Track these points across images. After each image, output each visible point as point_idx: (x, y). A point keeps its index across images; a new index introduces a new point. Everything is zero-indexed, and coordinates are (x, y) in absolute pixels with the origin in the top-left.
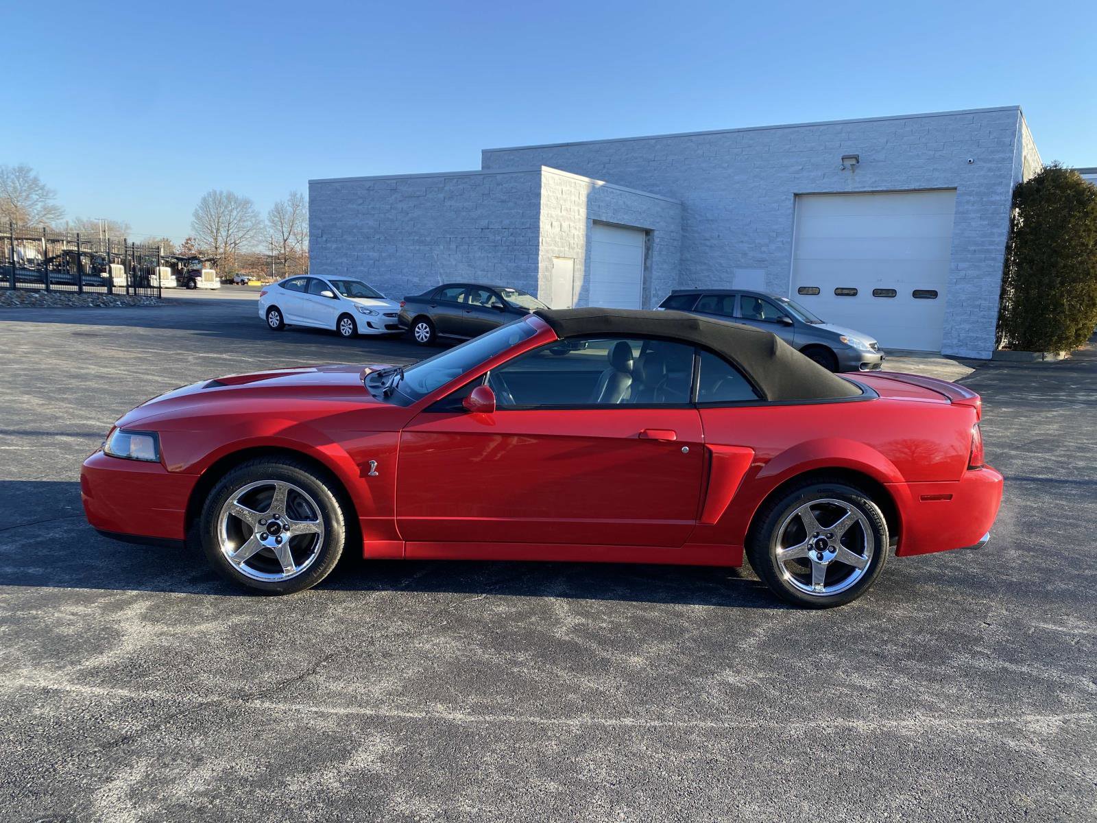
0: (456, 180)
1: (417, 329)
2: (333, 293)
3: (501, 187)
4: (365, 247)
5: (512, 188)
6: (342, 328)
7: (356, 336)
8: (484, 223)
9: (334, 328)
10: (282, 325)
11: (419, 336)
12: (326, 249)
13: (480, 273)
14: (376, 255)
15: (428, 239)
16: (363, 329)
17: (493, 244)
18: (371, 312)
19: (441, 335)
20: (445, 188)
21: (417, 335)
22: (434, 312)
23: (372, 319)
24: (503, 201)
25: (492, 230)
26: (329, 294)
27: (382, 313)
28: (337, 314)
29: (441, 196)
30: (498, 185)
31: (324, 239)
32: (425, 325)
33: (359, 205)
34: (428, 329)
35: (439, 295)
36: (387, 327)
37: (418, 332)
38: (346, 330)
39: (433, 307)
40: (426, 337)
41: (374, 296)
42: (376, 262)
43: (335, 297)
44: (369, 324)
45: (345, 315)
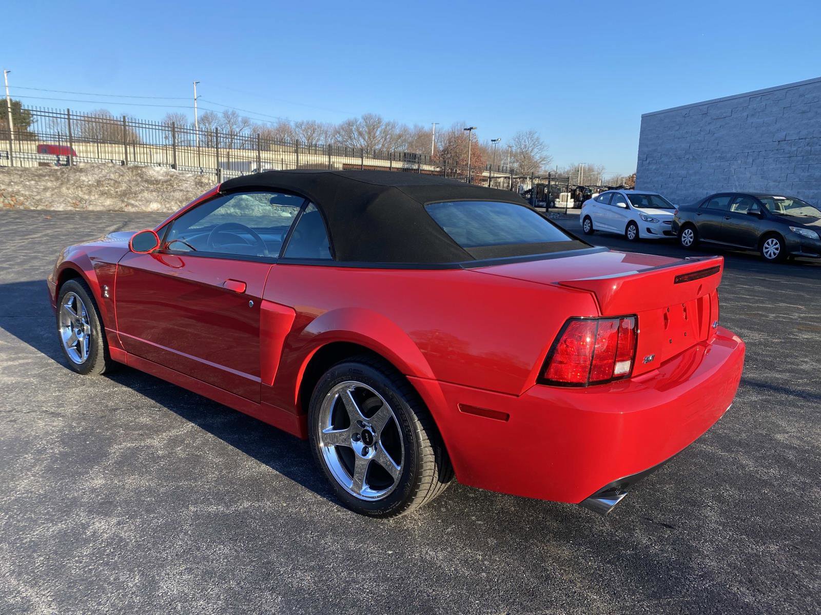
0: (760, 98)
1: (684, 235)
2: (627, 204)
3: (803, 98)
4: (677, 166)
5: (814, 97)
6: (629, 233)
7: (637, 239)
8: (781, 135)
9: (624, 233)
10: (592, 231)
11: (684, 241)
12: (648, 170)
13: (772, 184)
14: (683, 172)
15: (729, 155)
16: (643, 235)
17: (788, 155)
18: (653, 219)
19: (702, 240)
20: (749, 107)
21: (683, 239)
22: (700, 220)
23: (651, 226)
24: (804, 112)
25: (790, 142)
26: (624, 205)
27: (661, 221)
28: (627, 221)
29: (745, 114)
30: (801, 96)
31: (648, 161)
32: (690, 231)
33: (677, 130)
34: (692, 235)
35: (707, 205)
36: (665, 233)
37: (685, 237)
38: (631, 235)
39: (699, 215)
40: (690, 242)
41: (668, 207)
42: (684, 179)
43: (628, 207)
44: (649, 230)
45: (632, 223)
